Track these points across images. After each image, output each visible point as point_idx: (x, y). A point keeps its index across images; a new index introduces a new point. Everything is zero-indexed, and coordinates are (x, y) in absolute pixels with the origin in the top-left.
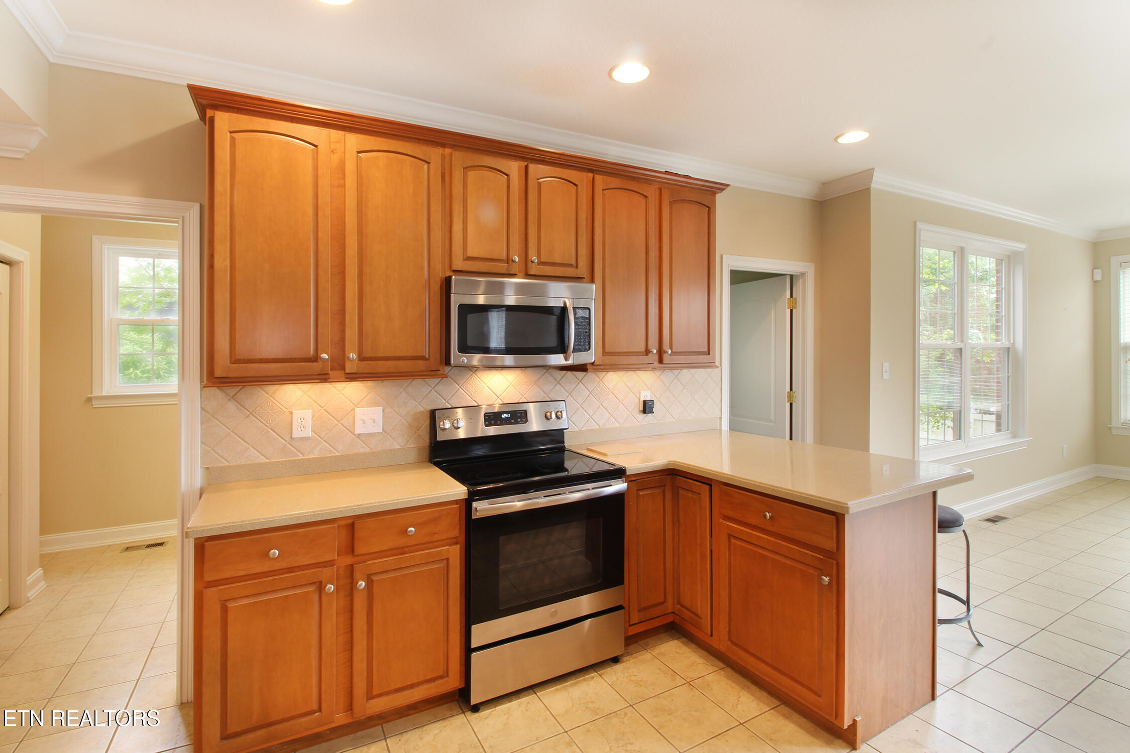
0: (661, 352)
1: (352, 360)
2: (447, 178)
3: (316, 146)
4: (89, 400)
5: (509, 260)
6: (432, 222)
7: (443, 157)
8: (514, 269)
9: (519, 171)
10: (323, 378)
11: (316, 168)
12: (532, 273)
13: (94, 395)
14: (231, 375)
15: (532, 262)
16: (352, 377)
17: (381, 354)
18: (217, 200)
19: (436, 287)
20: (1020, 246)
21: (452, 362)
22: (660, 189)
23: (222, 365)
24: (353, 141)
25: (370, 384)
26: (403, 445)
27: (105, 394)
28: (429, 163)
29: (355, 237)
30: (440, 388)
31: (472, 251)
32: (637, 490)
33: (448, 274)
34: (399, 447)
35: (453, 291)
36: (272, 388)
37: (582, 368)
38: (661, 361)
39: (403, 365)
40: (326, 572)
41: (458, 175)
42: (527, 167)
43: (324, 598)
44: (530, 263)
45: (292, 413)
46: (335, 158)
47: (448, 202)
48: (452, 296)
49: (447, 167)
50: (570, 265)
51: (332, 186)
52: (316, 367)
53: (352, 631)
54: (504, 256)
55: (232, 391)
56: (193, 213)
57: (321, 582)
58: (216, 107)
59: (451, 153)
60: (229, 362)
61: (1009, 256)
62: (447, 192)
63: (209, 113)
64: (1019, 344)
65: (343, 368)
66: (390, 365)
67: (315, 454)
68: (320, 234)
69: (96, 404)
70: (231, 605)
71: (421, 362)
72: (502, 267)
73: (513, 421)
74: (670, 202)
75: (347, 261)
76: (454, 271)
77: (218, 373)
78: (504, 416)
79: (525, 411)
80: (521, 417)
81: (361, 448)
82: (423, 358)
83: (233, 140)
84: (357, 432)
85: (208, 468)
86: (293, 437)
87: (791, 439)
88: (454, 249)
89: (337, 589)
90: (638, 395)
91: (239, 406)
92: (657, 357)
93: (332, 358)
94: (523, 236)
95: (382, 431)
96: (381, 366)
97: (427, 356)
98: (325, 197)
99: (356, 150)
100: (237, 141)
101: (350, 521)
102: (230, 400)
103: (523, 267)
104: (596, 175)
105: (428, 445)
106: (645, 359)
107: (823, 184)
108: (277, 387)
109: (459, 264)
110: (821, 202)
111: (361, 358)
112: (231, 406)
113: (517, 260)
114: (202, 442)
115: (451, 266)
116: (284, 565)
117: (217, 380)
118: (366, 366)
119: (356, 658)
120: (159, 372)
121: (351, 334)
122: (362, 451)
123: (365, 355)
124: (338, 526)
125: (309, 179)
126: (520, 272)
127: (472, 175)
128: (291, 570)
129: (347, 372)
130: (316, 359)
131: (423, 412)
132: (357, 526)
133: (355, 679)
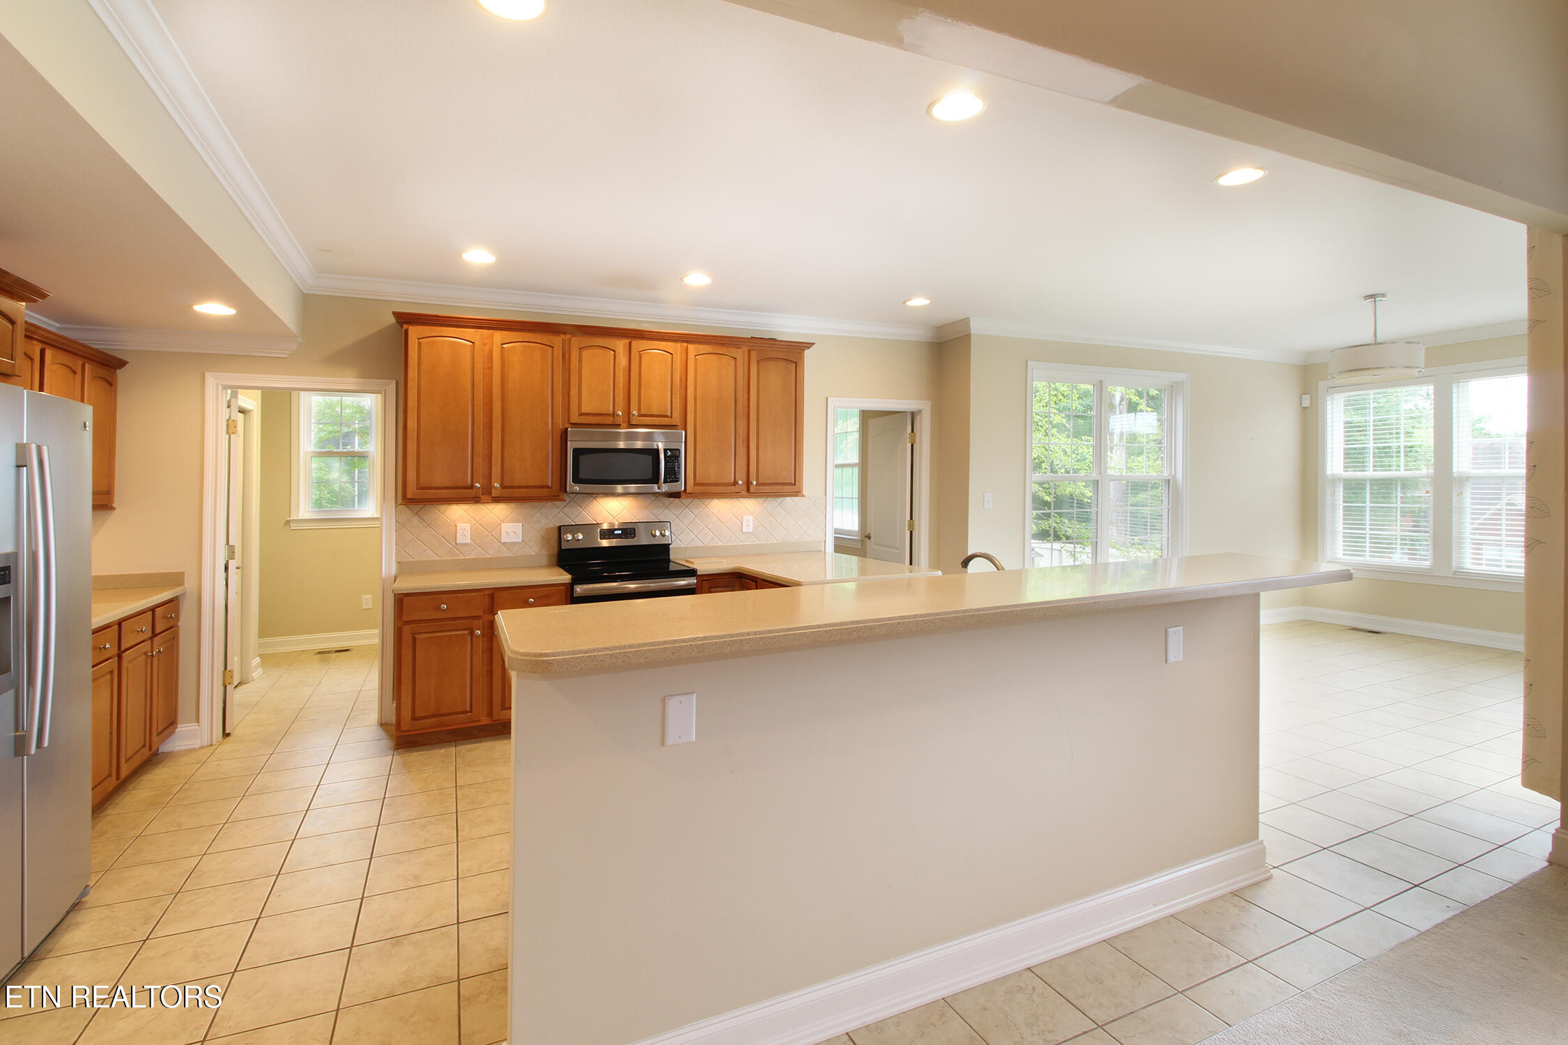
0: (748, 483)
1: (496, 488)
2: (567, 357)
3: (473, 343)
4: (288, 522)
5: (614, 414)
6: (554, 389)
7: (564, 341)
8: (619, 421)
9: (624, 347)
10: (476, 500)
11: (473, 358)
12: (634, 423)
13: (291, 518)
14: (416, 497)
15: (633, 415)
16: (497, 500)
17: (516, 484)
18: (410, 384)
19: (558, 437)
20: (1181, 377)
21: (568, 489)
22: (749, 351)
23: (412, 491)
24: (498, 336)
25: (512, 505)
26: (537, 552)
27: (300, 517)
28: (553, 347)
29: (500, 404)
30: (567, 510)
31: (586, 408)
32: (709, 588)
33: (567, 426)
34: (534, 553)
35: (569, 439)
36: (443, 507)
37: (676, 495)
38: (748, 490)
39: (533, 492)
40: (476, 622)
41: (574, 354)
42: (630, 343)
43: (474, 638)
44: (632, 416)
45: (456, 526)
46: (487, 348)
47: (567, 374)
48: (569, 443)
49: (567, 348)
50: (667, 416)
51: (484, 368)
52: (472, 492)
53: (492, 664)
54: (611, 410)
55: (417, 507)
56: (392, 387)
57: (472, 629)
58: (408, 323)
59: (570, 338)
60: (416, 488)
61: (1172, 386)
62: (567, 367)
63: (405, 326)
64: (1179, 476)
65: (490, 493)
66: (523, 492)
67: (473, 556)
68: (475, 402)
69: (293, 526)
70: (417, 636)
71: (546, 490)
72: (609, 420)
73: (623, 536)
74: (758, 361)
75: (494, 420)
76: (571, 424)
77: (409, 496)
78: (615, 532)
79: (634, 529)
80: (631, 534)
81: (506, 553)
82: (547, 487)
83: (419, 343)
84: (502, 541)
85: (399, 562)
86: (458, 542)
87: (911, 564)
88: (571, 408)
89: (483, 634)
90: (740, 519)
91: (421, 520)
92: (745, 488)
93: (482, 487)
94: (627, 395)
95: (521, 541)
96: (517, 493)
97: (550, 485)
98: (479, 377)
99: (500, 343)
100: (422, 345)
101: (491, 592)
102: (414, 516)
103: (626, 418)
104: (689, 346)
105: (556, 552)
106: (733, 489)
107: (938, 328)
108: (445, 506)
109: (575, 418)
110: (939, 343)
111: (503, 487)
112: (415, 520)
113: (620, 414)
114: (396, 544)
115: (569, 420)
116: (450, 615)
117: (408, 501)
118: (506, 492)
119: (494, 681)
120: (321, 503)
121: (496, 469)
122: (506, 555)
123: (506, 484)
124: (484, 595)
125: (468, 365)
126: (624, 422)
127: (585, 353)
128: (453, 619)
129: (493, 495)
130: (472, 487)
131: (552, 528)
132: (495, 595)
133: (494, 696)
